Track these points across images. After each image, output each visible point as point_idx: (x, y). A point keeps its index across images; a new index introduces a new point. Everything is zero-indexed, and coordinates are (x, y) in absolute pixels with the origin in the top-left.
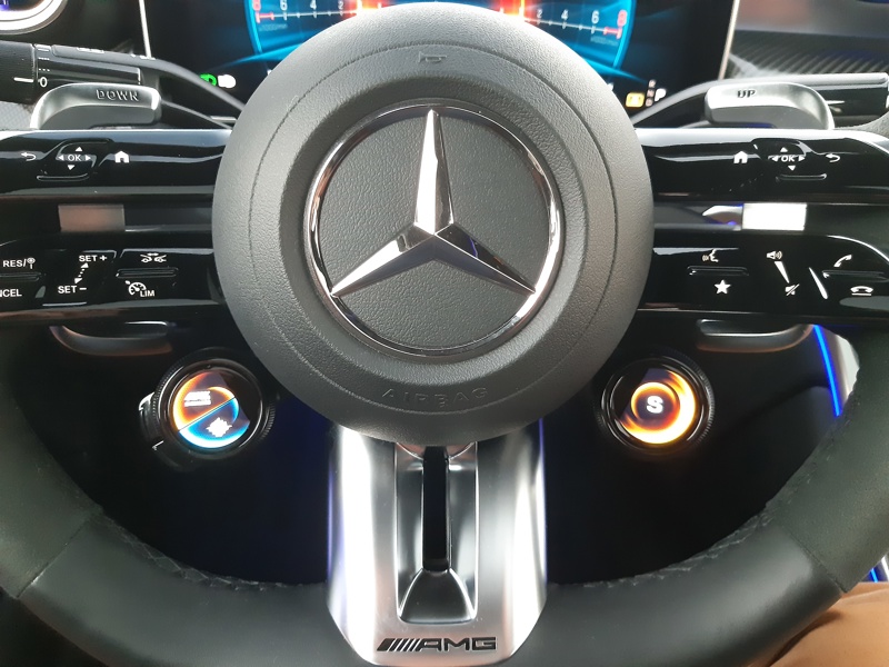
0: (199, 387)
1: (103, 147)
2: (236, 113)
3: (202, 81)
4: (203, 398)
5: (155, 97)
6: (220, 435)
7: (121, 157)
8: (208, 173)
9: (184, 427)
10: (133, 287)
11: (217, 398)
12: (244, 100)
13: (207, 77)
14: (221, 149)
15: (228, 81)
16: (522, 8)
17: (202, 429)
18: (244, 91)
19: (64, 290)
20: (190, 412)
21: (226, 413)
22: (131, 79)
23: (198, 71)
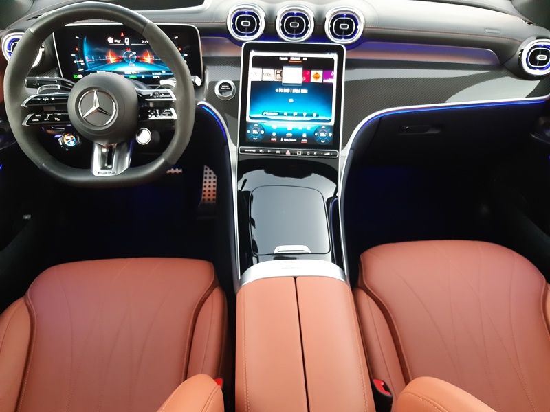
0: (68, 136)
1: (50, 97)
4: (69, 138)
5: (59, 87)
6: (72, 144)
7: (53, 99)
8: (66, 101)
9: (66, 143)
10: (56, 119)
11: (71, 138)
14: (68, 96)
15: (81, 76)
16: (149, 56)
17: (69, 143)
19: (46, 119)
20: (67, 140)
21: (73, 140)
22: (54, 83)
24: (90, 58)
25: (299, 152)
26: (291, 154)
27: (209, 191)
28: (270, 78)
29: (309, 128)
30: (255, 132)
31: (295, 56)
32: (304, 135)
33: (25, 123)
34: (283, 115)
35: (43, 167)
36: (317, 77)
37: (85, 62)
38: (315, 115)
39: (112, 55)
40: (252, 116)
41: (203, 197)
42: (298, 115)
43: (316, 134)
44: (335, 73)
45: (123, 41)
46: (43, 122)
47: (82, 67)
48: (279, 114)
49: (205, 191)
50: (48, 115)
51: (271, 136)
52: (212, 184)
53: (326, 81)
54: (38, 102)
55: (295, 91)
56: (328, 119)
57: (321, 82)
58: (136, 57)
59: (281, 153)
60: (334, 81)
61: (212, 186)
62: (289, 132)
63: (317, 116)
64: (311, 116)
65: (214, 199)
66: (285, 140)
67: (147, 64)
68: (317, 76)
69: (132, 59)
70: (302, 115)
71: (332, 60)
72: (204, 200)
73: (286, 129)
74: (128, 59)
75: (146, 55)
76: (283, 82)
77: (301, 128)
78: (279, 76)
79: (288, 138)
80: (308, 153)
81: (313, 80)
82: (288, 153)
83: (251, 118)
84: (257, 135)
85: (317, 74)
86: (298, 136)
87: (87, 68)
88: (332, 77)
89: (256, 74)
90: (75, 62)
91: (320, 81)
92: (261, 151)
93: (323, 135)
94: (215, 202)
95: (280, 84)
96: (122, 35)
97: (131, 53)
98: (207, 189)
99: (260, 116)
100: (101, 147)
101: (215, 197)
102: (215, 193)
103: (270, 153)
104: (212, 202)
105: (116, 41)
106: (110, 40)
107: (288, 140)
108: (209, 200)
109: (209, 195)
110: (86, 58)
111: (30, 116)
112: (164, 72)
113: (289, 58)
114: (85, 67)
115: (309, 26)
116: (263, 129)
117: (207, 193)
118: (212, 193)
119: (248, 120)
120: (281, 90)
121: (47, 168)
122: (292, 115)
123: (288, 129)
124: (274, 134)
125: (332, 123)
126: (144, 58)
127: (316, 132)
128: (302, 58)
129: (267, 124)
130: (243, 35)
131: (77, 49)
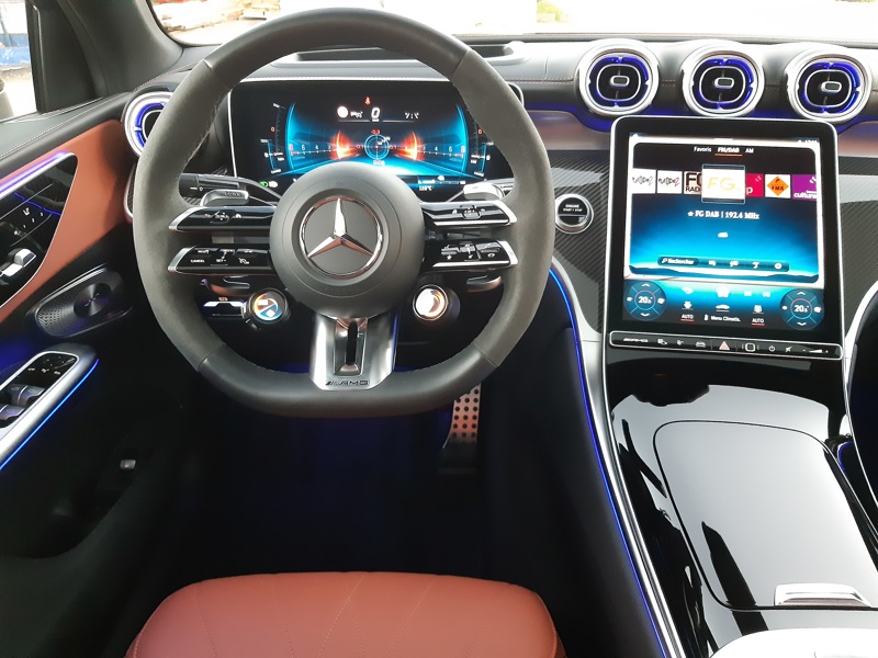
0: (263, 298)
1: (231, 213)
2: (278, 200)
3: (261, 185)
4: (265, 302)
5: (246, 194)
6: (271, 316)
7: (238, 216)
9: (258, 313)
10: (241, 260)
11: (270, 303)
12: (281, 194)
13: (263, 183)
14: (272, 213)
15: (274, 184)
16: (416, 146)
17: (263, 314)
18: (281, 190)
19: (218, 261)
20: (261, 307)
21: (273, 308)
22: (235, 187)
23: (258, 181)
24: (298, 148)
25: (750, 346)
26: (732, 350)
27: (466, 418)
28: (676, 189)
29: (767, 294)
30: (644, 300)
31: (728, 144)
32: (758, 309)
33: (173, 268)
34: (705, 264)
35: (205, 367)
36: (778, 187)
37: (285, 156)
38: (778, 266)
39: (343, 142)
40: (637, 266)
41: (452, 430)
42: (742, 266)
43: (785, 308)
44: (818, 179)
45: (367, 114)
46: (213, 267)
47: (278, 165)
48: (697, 263)
49: (457, 418)
50: (225, 251)
51: (681, 310)
52: (472, 405)
53: (797, 195)
54: (206, 222)
55: (731, 214)
56: (811, 275)
57: (788, 196)
58: (389, 147)
59: (708, 348)
60: (817, 195)
61: (471, 409)
62: (723, 301)
63: (786, 268)
64: (771, 267)
65: (473, 435)
66: (713, 318)
67: (410, 161)
68: (779, 184)
69: (381, 150)
70: (749, 266)
71: (809, 153)
72: (455, 435)
73: (716, 294)
74: (373, 151)
75: (410, 143)
76: (703, 196)
77: (748, 293)
78: (693, 184)
79: (721, 314)
80: (772, 348)
81: (769, 193)
82: (724, 346)
83: (634, 270)
84: (648, 305)
85: (778, 180)
86: (744, 311)
87: (289, 169)
88: (813, 188)
89: (642, 181)
90: (266, 155)
91: (786, 194)
92: (660, 341)
93: (800, 308)
94: (475, 439)
95: (697, 201)
96: (368, 101)
97: (380, 139)
98: (461, 413)
99: (655, 265)
100: (332, 324)
101: (475, 430)
102: (476, 422)
103: (682, 346)
104: (469, 439)
105: (353, 114)
106: (342, 112)
107: (720, 319)
108: (464, 435)
109: (465, 426)
110: (290, 147)
111: (185, 251)
112: (441, 178)
113: (715, 148)
114: (285, 166)
115: (753, 85)
116: (663, 295)
117: (460, 422)
118: (470, 422)
119: (628, 274)
120: (699, 213)
121: (213, 368)
122: (726, 265)
123: (720, 295)
124: (688, 305)
125: (820, 284)
126: (407, 150)
127: (783, 302)
128: (743, 148)
129: (671, 285)
130: (612, 104)
131: (273, 129)
